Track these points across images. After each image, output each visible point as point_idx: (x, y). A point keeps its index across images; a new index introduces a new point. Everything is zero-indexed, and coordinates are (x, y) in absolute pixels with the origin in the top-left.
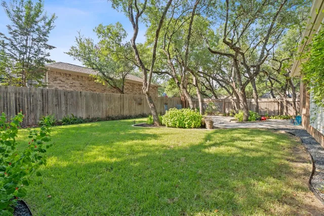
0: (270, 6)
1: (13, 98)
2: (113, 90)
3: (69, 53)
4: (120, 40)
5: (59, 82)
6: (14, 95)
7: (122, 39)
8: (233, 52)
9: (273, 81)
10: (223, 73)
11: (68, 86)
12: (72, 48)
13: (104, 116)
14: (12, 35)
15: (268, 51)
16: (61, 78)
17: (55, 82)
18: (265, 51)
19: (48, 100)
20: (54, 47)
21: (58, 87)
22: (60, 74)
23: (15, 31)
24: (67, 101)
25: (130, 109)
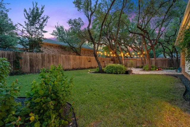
0: (163, 7)
1: (29, 59)
2: (74, 54)
3: (52, 34)
4: (80, 27)
5: (47, 49)
6: (29, 57)
7: (81, 26)
8: (142, 33)
9: (165, 48)
10: (135, 43)
11: (51, 52)
12: (54, 31)
13: (72, 68)
14: (27, 26)
15: (162, 32)
16: (48, 48)
17: (45, 50)
18: (161, 32)
19: (44, 59)
20: (47, 32)
21: (46, 52)
22: (47, 45)
23: (28, 24)
24: (53, 60)
25: (84, 64)
